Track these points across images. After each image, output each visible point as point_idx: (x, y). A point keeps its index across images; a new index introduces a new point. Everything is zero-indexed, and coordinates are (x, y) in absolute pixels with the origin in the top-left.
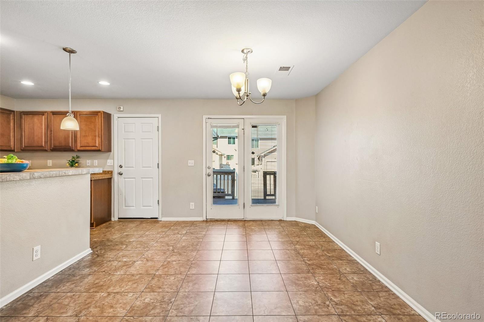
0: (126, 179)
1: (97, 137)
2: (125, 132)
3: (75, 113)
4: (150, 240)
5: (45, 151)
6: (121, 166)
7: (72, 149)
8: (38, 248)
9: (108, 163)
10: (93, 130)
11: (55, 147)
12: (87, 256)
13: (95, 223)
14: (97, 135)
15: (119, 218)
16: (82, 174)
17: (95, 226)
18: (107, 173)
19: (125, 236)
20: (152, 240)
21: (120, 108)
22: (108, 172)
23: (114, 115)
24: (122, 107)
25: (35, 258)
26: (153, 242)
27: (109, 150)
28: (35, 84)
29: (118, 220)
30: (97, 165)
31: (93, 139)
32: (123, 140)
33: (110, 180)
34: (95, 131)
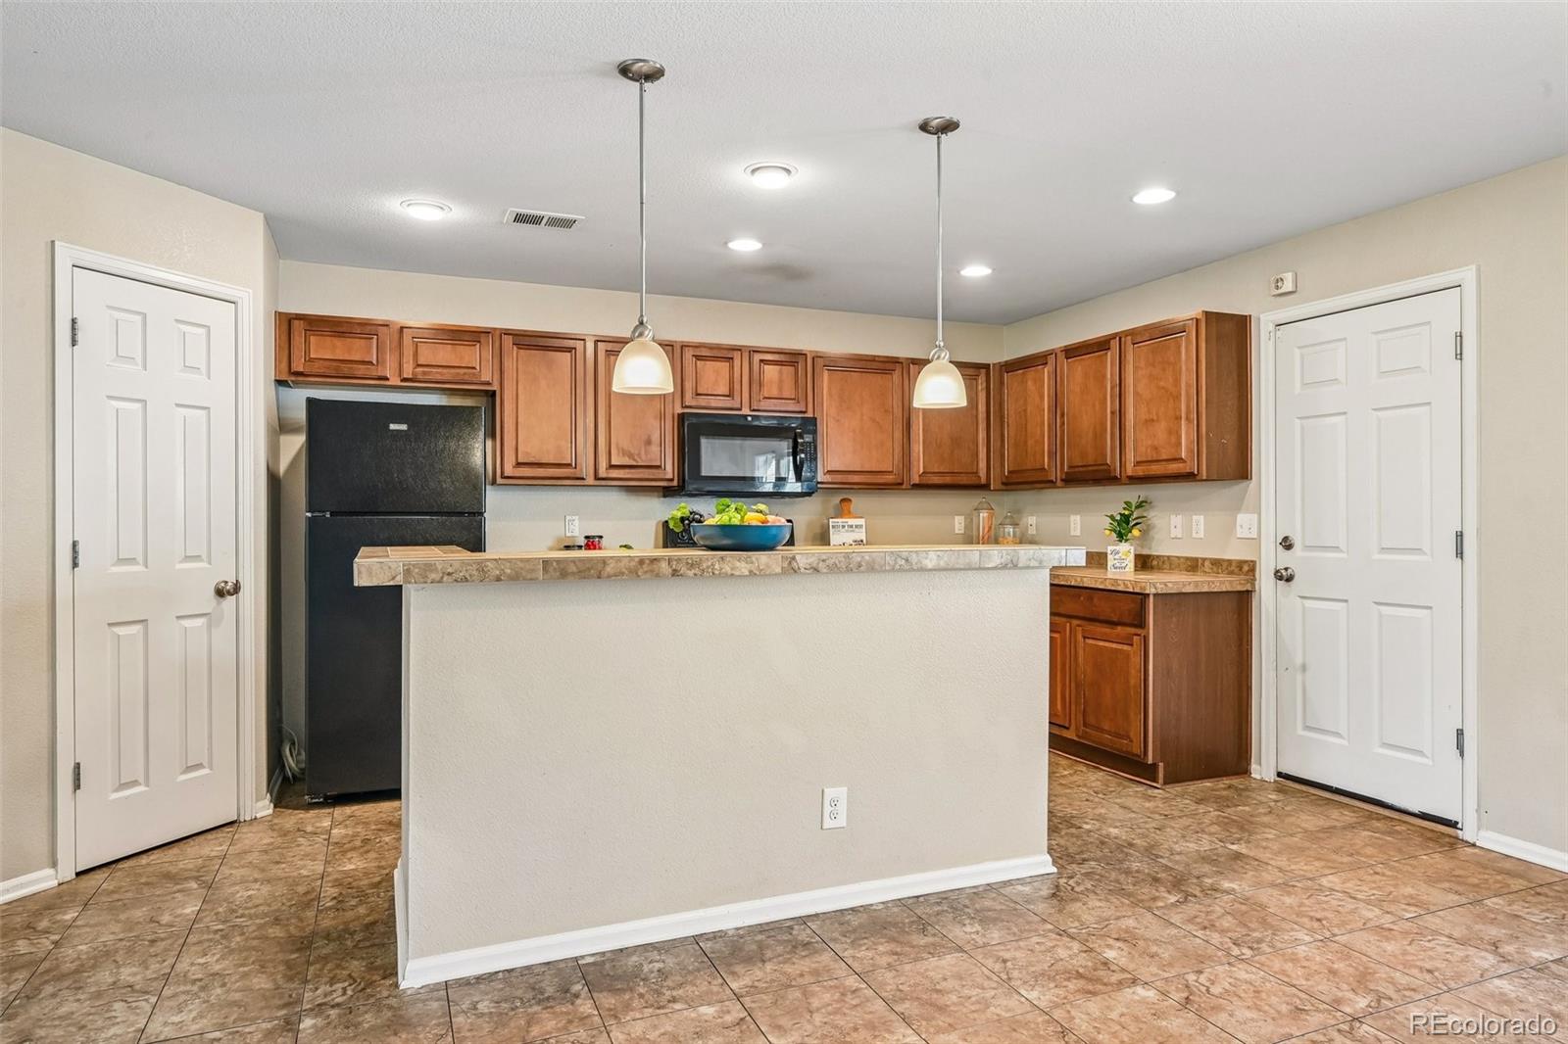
0: (1308, 603)
1: (1183, 422)
2: (1304, 385)
3: (1120, 338)
4: (1306, 920)
5: (1047, 485)
6: (1287, 544)
7: (1112, 474)
8: (837, 793)
9: (1238, 528)
10: (1171, 393)
11: (1072, 470)
12: (1028, 880)
13: (1165, 768)
14: (1183, 416)
15: (1279, 774)
16: (980, 569)
17: (1161, 780)
18: (1236, 570)
19: (1222, 859)
20: (1319, 920)
21: (1279, 284)
22: (1241, 564)
23: (1259, 319)
24: (1289, 277)
25: (828, 823)
26: (1312, 931)
27: (1242, 470)
28: (994, 270)
29: (1275, 781)
30: (1202, 536)
31: (1170, 432)
32: (1298, 421)
33: (1243, 601)
34: (1177, 398)
